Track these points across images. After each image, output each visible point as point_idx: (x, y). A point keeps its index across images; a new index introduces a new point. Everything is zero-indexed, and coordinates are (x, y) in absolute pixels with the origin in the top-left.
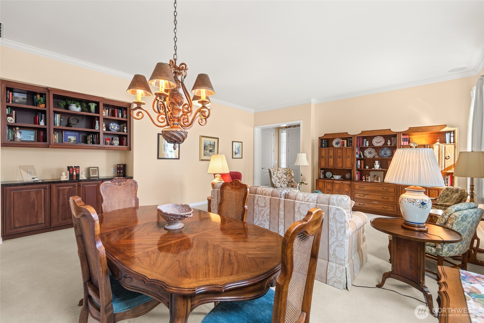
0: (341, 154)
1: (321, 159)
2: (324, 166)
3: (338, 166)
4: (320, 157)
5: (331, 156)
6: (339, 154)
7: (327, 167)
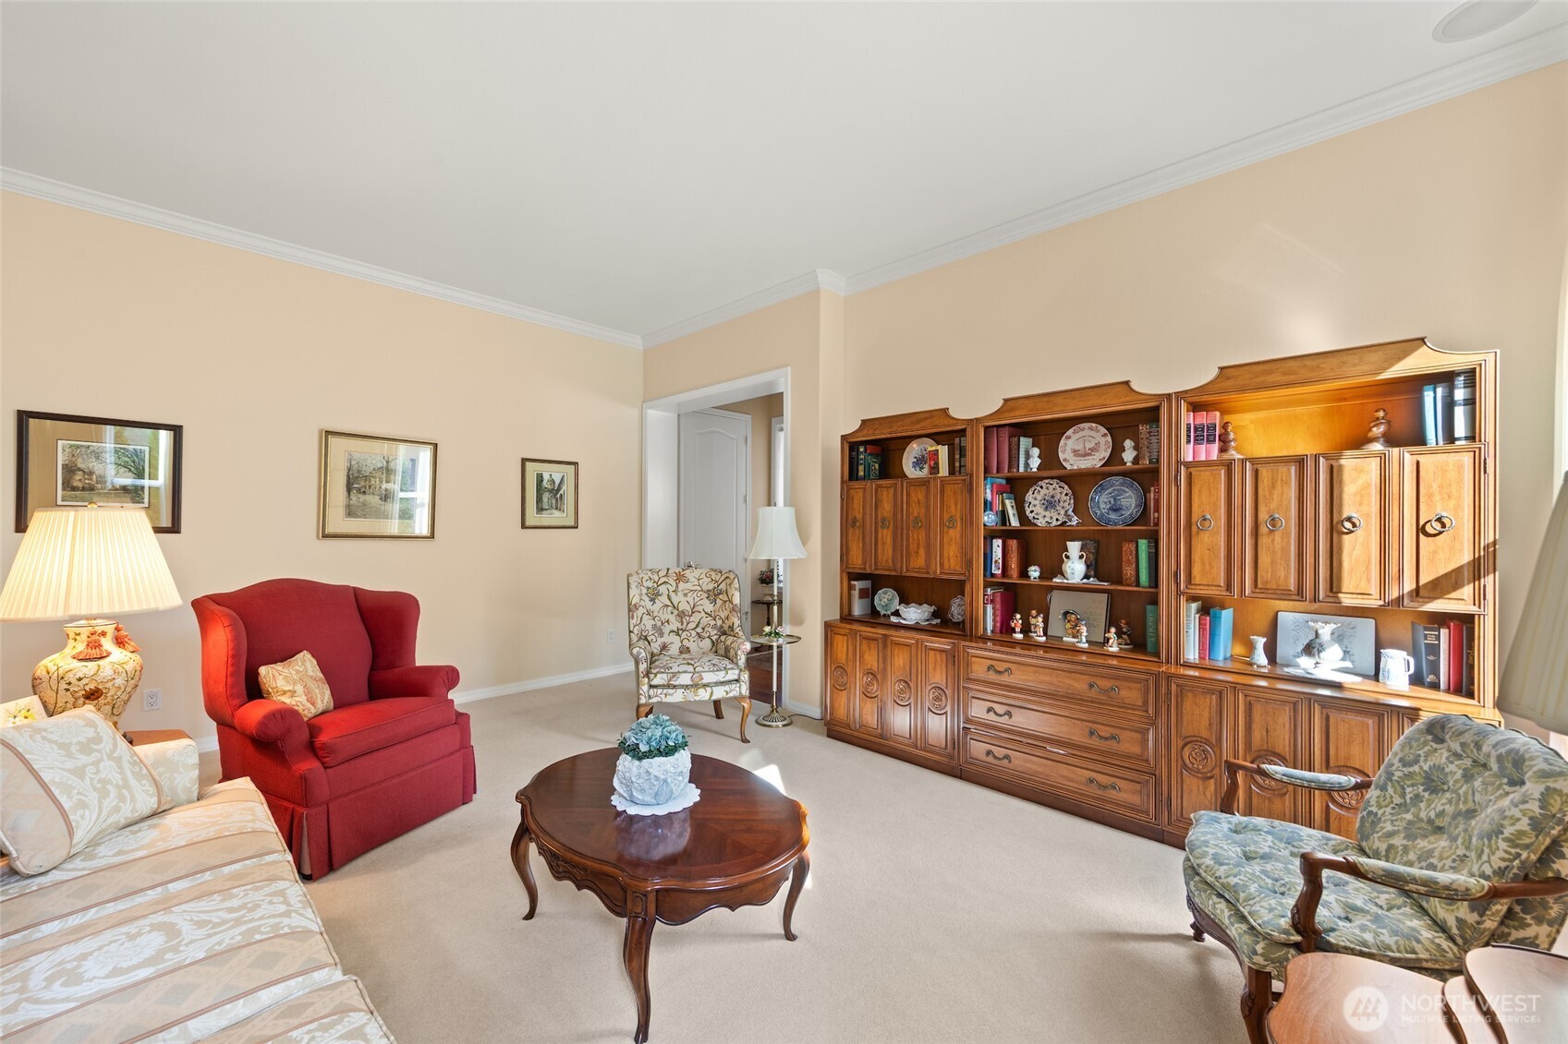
0: (923, 511)
1: (851, 531)
2: (860, 562)
3: (912, 565)
4: (848, 522)
5: (884, 520)
6: (915, 511)
7: (870, 566)
